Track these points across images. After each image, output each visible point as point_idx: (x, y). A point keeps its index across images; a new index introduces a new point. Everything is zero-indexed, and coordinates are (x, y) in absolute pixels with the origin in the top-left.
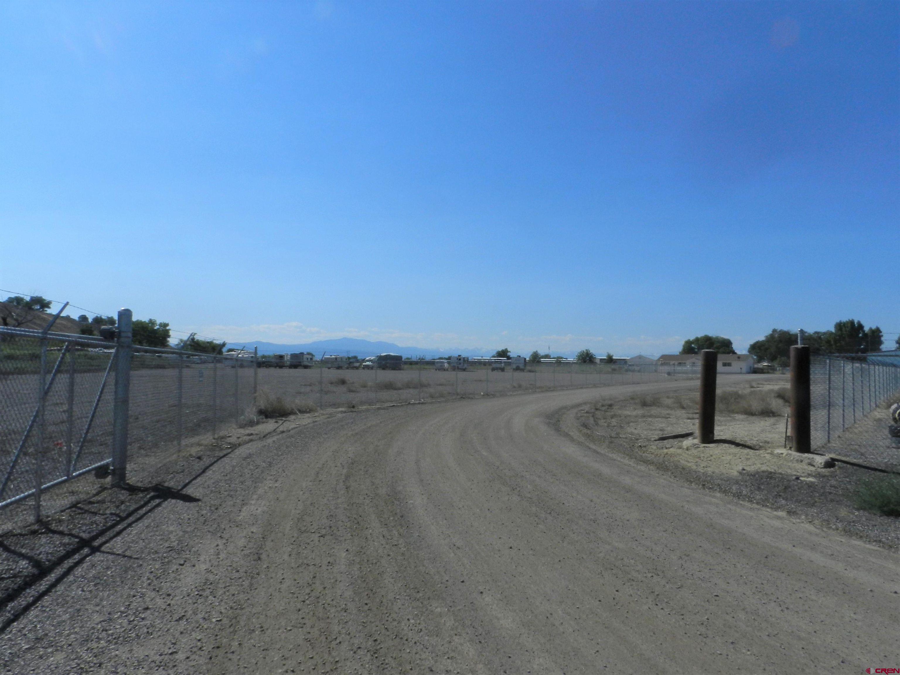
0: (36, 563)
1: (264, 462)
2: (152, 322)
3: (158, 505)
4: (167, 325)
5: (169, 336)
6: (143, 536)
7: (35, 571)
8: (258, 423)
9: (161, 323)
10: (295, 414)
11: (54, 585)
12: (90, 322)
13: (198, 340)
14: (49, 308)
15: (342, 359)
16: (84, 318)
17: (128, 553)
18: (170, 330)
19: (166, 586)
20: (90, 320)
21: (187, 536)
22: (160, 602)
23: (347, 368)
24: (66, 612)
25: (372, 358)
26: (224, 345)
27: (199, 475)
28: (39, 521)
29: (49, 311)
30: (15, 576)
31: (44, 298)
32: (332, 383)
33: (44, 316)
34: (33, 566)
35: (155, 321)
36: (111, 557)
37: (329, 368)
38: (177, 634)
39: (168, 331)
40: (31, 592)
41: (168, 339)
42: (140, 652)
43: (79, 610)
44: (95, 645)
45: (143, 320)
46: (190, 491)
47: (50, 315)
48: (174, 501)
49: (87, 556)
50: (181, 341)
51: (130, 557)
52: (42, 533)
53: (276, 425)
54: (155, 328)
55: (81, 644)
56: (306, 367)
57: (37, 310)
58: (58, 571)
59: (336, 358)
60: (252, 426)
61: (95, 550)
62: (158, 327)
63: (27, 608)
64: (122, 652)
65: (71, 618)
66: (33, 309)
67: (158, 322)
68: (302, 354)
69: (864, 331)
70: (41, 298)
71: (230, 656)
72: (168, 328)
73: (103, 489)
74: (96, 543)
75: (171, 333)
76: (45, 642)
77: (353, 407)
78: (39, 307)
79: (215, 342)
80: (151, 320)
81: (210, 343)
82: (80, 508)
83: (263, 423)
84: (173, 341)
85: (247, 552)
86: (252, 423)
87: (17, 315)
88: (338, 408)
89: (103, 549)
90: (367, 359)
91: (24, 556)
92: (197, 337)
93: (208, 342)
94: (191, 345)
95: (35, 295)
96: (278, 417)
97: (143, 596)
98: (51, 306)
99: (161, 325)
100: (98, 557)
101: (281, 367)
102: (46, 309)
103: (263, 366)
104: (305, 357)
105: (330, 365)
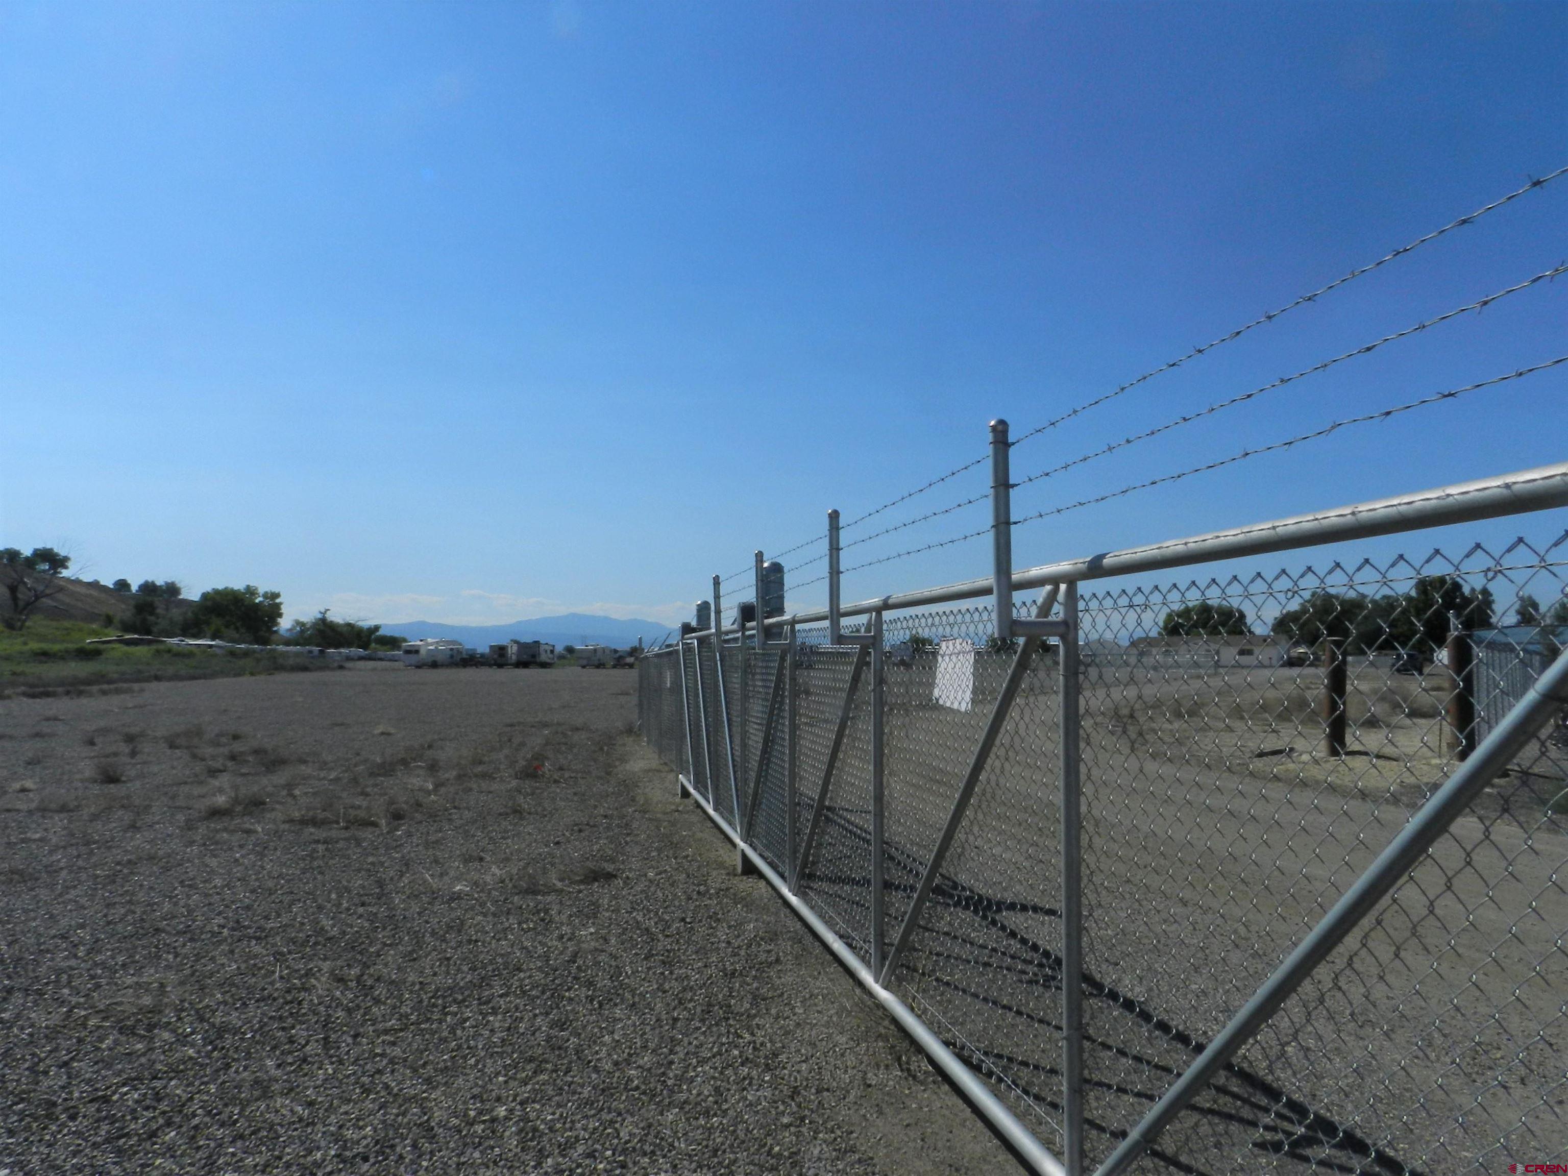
2: (251, 591)
4: (277, 595)
5: (280, 615)
9: (266, 593)
12: (134, 591)
13: (333, 622)
14: (66, 568)
15: (604, 652)
16: (122, 585)
18: (281, 603)
20: (134, 588)
23: (614, 667)
29: (65, 573)
31: (56, 550)
33: (57, 582)
35: (256, 589)
37: (584, 667)
39: (278, 606)
41: (279, 620)
45: (236, 588)
47: (68, 580)
54: (257, 601)
56: (544, 665)
57: (44, 571)
59: (595, 650)
62: (261, 599)
66: (36, 571)
67: (261, 591)
68: (537, 643)
69: (1463, 594)
70: (51, 550)
72: (278, 601)
75: (284, 609)
78: (47, 567)
79: (360, 624)
80: (248, 587)
81: (352, 628)
84: (285, 623)
92: (331, 616)
94: (319, 631)
95: (39, 547)
98: (69, 564)
99: (265, 595)
101: (500, 666)
102: (60, 570)
103: (471, 665)
104: (542, 648)
105: (584, 662)
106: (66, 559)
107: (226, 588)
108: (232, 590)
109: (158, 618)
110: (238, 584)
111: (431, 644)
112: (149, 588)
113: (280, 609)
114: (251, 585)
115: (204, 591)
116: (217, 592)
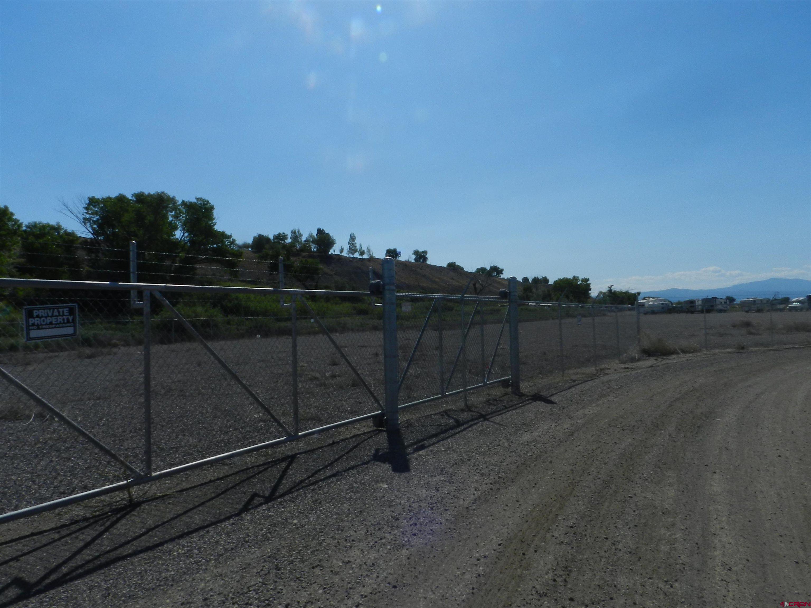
0: (457, 421)
1: (617, 385)
2: (575, 279)
3: (530, 403)
4: (588, 280)
5: (590, 290)
6: (513, 417)
7: (456, 424)
8: (639, 360)
9: (583, 279)
10: (678, 353)
11: (462, 431)
12: (529, 282)
13: (615, 291)
14: (502, 274)
16: (526, 279)
17: (501, 423)
18: (590, 284)
19: (512, 439)
20: (530, 280)
21: (536, 419)
22: (506, 444)
24: (463, 441)
25: (801, 299)
26: (639, 293)
27: (565, 390)
28: (467, 406)
29: (502, 276)
30: (447, 425)
31: (498, 267)
32: (734, 326)
33: (500, 281)
34: (455, 422)
35: (578, 277)
36: (492, 423)
38: (508, 457)
40: (452, 432)
41: (590, 292)
42: (487, 459)
43: (469, 441)
44: (470, 454)
45: (568, 278)
46: (554, 398)
47: (503, 279)
48: (540, 402)
49: (481, 421)
50: (601, 292)
51: (502, 425)
52: (466, 411)
53: (655, 362)
54: (579, 283)
55: (465, 452)
56: (720, 311)
57: (495, 276)
58: (465, 426)
59: (754, 301)
60: (632, 362)
61: (485, 419)
62: (581, 282)
63: (448, 437)
64: (480, 458)
65: (465, 444)
66: (492, 276)
67: (580, 278)
68: (715, 298)
70: (496, 266)
71: (527, 468)
72: (588, 282)
73: (506, 394)
74: (488, 417)
75: (592, 287)
76: (451, 450)
77: (743, 348)
78: (496, 274)
79: (630, 291)
80: (574, 277)
81: (627, 293)
82: (490, 403)
83: (644, 360)
84: (594, 293)
85: (567, 431)
86: (633, 360)
87: (482, 281)
88: (726, 349)
89: (490, 420)
90: (794, 300)
91: (453, 418)
92: (614, 289)
93: (624, 293)
94: (609, 296)
95: (492, 265)
96: (660, 356)
97: (500, 441)
98: (503, 272)
99: (583, 280)
100: (486, 422)
101: (692, 312)
102: (500, 275)
103: (674, 312)
104: (718, 302)
105: (747, 309)
106: (502, 270)
107: (564, 278)
108: (567, 278)
109: (533, 293)
110: (570, 276)
111: (651, 301)
112: (536, 280)
113: (590, 286)
114: (576, 275)
115: (555, 280)
116: (560, 280)
